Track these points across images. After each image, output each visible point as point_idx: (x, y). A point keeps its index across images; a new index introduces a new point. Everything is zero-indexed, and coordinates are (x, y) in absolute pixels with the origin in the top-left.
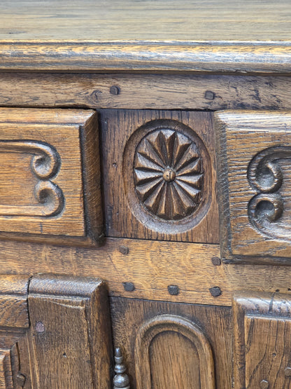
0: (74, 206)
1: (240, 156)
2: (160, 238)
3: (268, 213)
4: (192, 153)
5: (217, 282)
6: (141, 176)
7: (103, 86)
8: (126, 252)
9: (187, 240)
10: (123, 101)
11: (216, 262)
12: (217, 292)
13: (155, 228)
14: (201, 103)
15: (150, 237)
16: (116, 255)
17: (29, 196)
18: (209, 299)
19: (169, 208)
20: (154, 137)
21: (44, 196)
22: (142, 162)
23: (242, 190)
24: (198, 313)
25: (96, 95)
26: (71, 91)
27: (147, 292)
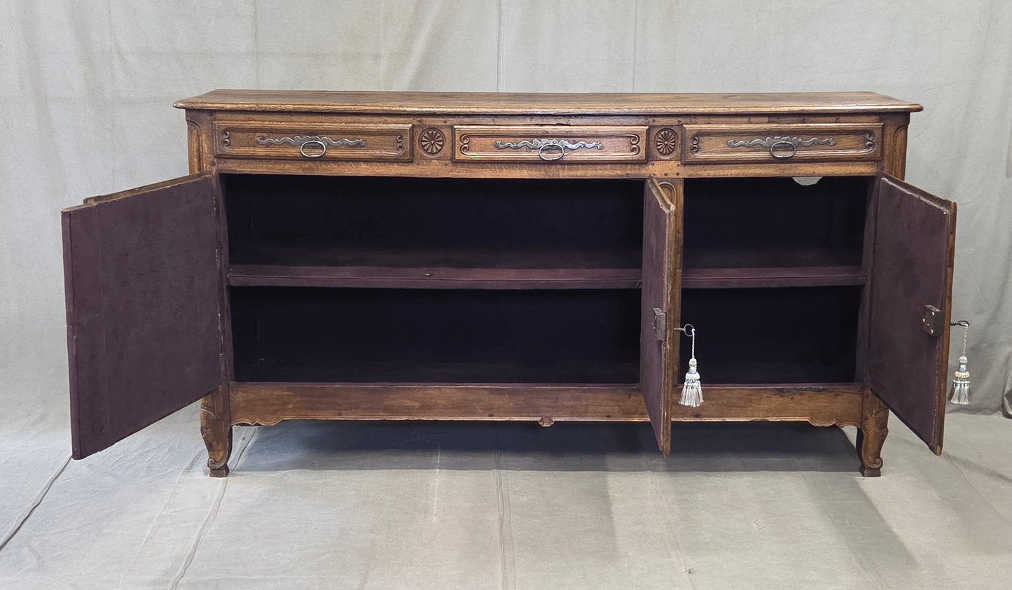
0: (643, 151)
1: (689, 135)
2: (663, 160)
3: (695, 150)
4: (673, 137)
5: (678, 171)
6: (659, 144)
7: (651, 120)
8: (653, 165)
9: (671, 160)
10: (656, 124)
11: (678, 166)
12: (678, 174)
13: (662, 157)
14: (677, 123)
15: (661, 160)
16: (650, 166)
17: (629, 150)
18: (676, 176)
19: (666, 152)
20: (663, 133)
21: (633, 150)
22: (659, 140)
23: (689, 144)
24: (673, 180)
25: (648, 122)
26: (642, 120)
27: (658, 176)
